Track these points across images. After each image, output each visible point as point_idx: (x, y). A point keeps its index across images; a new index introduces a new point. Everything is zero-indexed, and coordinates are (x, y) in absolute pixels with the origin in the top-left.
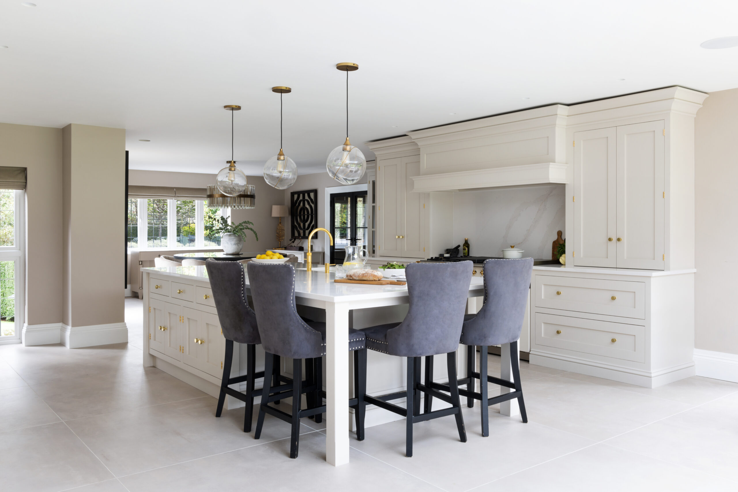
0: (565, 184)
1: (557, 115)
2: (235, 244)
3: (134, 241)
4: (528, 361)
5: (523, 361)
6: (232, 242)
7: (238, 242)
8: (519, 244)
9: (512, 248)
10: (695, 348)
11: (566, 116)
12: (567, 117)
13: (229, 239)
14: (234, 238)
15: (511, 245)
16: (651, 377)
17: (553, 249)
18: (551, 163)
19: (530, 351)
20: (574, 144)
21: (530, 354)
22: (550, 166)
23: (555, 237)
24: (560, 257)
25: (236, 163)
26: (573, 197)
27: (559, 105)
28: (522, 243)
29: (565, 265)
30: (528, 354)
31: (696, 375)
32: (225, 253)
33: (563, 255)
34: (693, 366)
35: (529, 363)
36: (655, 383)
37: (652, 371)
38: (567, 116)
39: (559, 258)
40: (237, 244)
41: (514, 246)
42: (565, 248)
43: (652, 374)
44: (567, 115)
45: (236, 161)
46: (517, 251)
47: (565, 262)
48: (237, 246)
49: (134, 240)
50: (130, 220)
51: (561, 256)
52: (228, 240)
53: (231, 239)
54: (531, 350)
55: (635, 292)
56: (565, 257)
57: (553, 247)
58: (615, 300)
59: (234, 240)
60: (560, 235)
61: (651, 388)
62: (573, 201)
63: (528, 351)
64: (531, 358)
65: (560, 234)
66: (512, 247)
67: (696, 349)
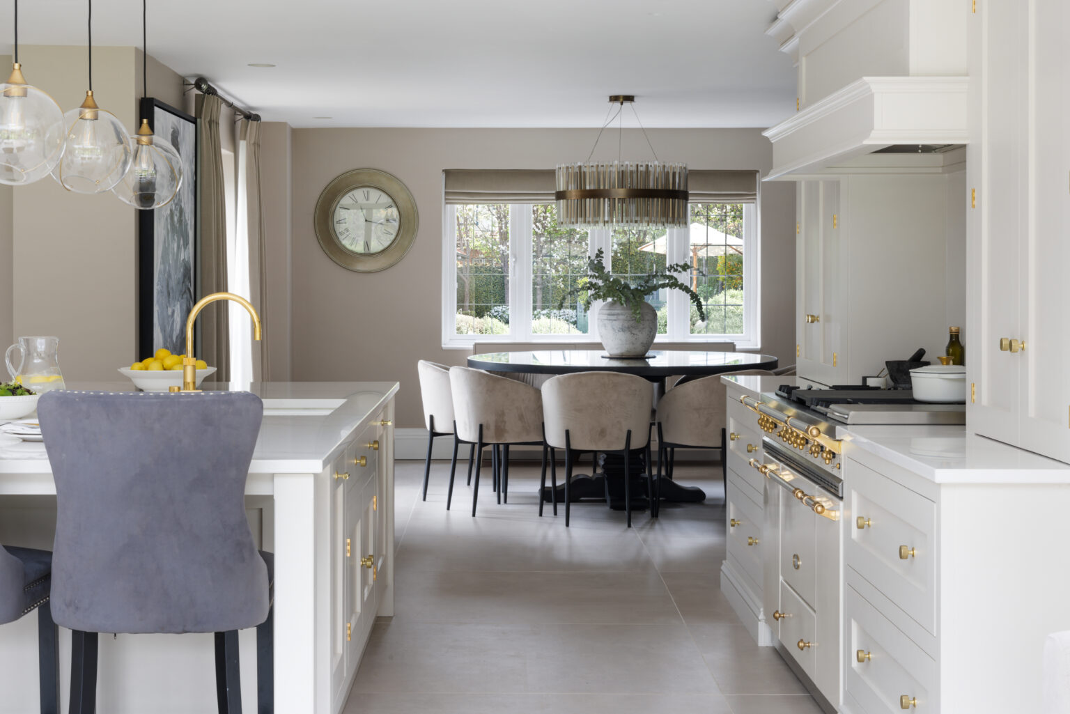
2: (623, 330)
3: (495, 314)
6: (614, 322)
7: (632, 322)
13: (609, 315)
14: (622, 312)
25: (635, 99)
32: (606, 353)
40: (628, 328)
45: (637, 96)
48: (628, 334)
49: (493, 311)
50: (482, 256)
52: (605, 317)
53: (613, 315)
59: (621, 317)
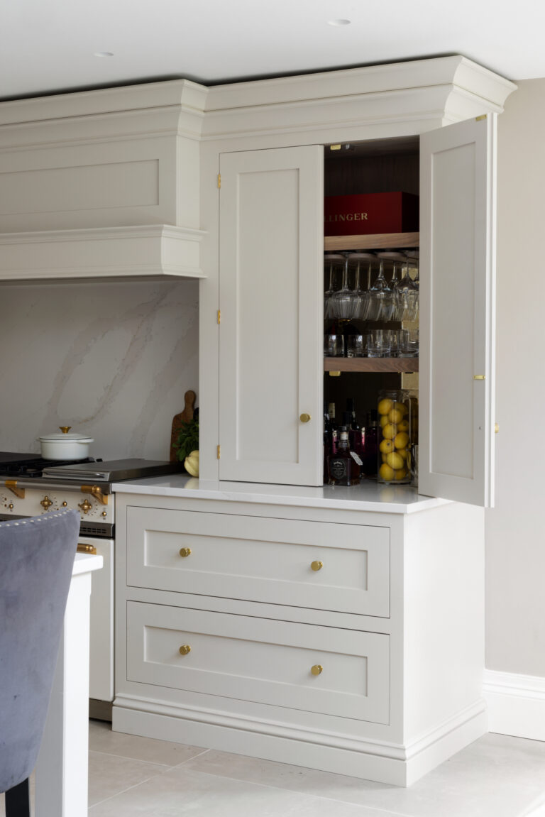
0: (197, 280)
1: (179, 105)
4: (108, 723)
5: (97, 723)
8: (86, 421)
9: (64, 432)
10: (487, 667)
11: (201, 110)
12: (203, 114)
15: (62, 426)
16: (404, 760)
17: (173, 433)
18: (165, 226)
19: (114, 698)
20: (219, 181)
21: (113, 707)
22: (164, 232)
23: (179, 407)
24: (187, 458)
26: (218, 312)
27: (186, 82)
28: (93, 418)
29: (198, 477)
30: (109, 705)
31: (488, 731)
33: (193, 453)
34: (483, 711)
35: (110, 728)
36: (414, 772)
37: (406, 744)
38: (204, 111)
39: (184, 461)
41: (69, 428)
42: (198, 436)
43: (406, 751)
44: (203, 108)
46: (76, 441)
47: (197, 471)
51: (188, 454)
54: (117, 695)
55: (366, 551)
56: (198, 459)
57: (172, 430)
58: (320, 568)
60: (191, 401)
61: (405, 787)
62: (218, 323)
63: (110, 699)
64: (117, 716)
65: (191, 398)
66: (65, 430)
67: (487, 670)
